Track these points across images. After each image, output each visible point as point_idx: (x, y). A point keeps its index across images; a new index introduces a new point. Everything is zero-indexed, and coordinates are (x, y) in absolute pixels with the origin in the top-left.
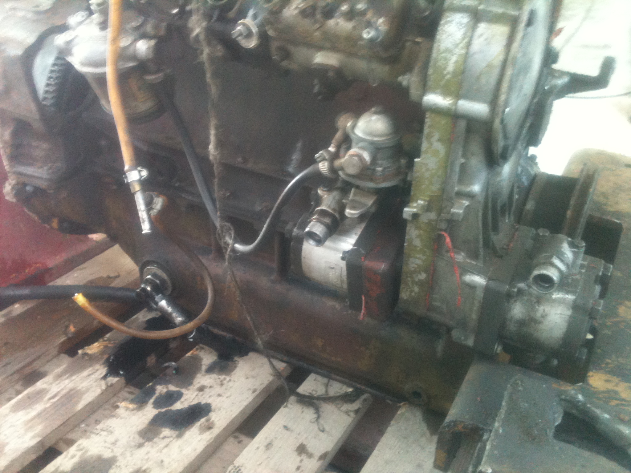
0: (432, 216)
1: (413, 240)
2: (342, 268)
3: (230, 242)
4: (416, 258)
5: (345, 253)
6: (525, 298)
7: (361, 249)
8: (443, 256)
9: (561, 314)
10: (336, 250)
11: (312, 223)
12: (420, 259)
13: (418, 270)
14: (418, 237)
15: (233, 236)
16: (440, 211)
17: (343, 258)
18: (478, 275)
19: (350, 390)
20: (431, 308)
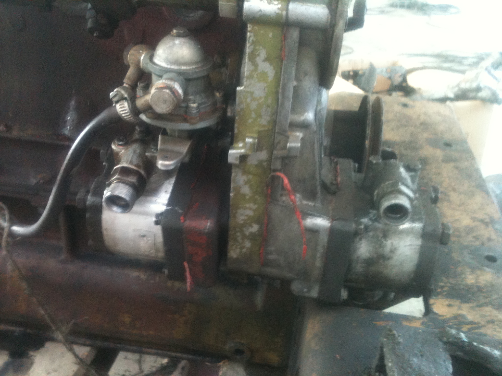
0: (263, 155)
1: (240, 187)
2: (155, 235)
3: (5, 225)
4: (246, 208)
5: (158, 216)
6: (371, 234)
7: (177, 208)
8: (278, 201)
9: (411, 245)
10: (146, 214)
11: (112, 186)
12: (250, 209)
13: (248, 222)
14: (246, 183)
15: (7, 217)
16: (271, 148)
17: (157, 223)
18: (320, 217)
19: (165, 361)
20: (266, 263)
